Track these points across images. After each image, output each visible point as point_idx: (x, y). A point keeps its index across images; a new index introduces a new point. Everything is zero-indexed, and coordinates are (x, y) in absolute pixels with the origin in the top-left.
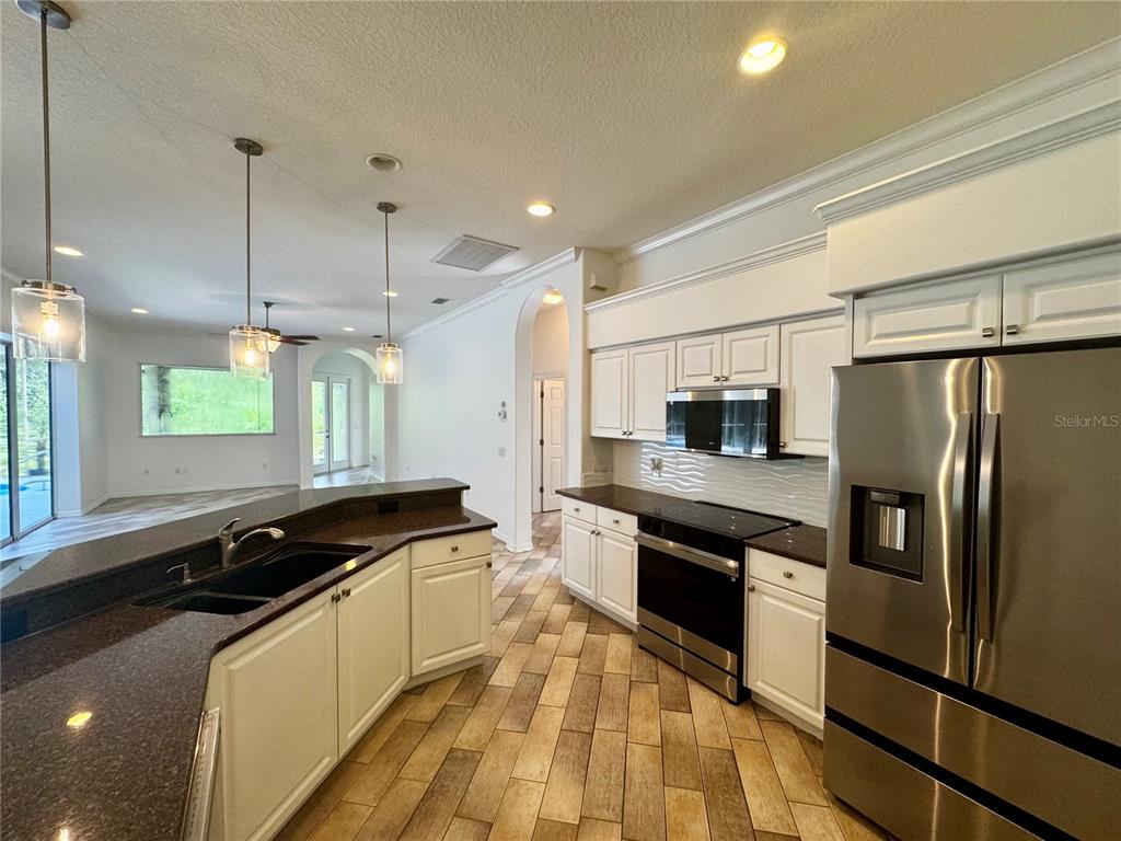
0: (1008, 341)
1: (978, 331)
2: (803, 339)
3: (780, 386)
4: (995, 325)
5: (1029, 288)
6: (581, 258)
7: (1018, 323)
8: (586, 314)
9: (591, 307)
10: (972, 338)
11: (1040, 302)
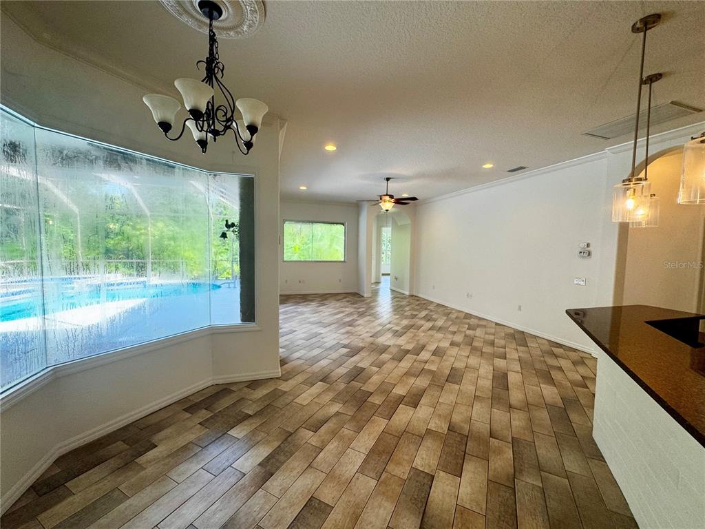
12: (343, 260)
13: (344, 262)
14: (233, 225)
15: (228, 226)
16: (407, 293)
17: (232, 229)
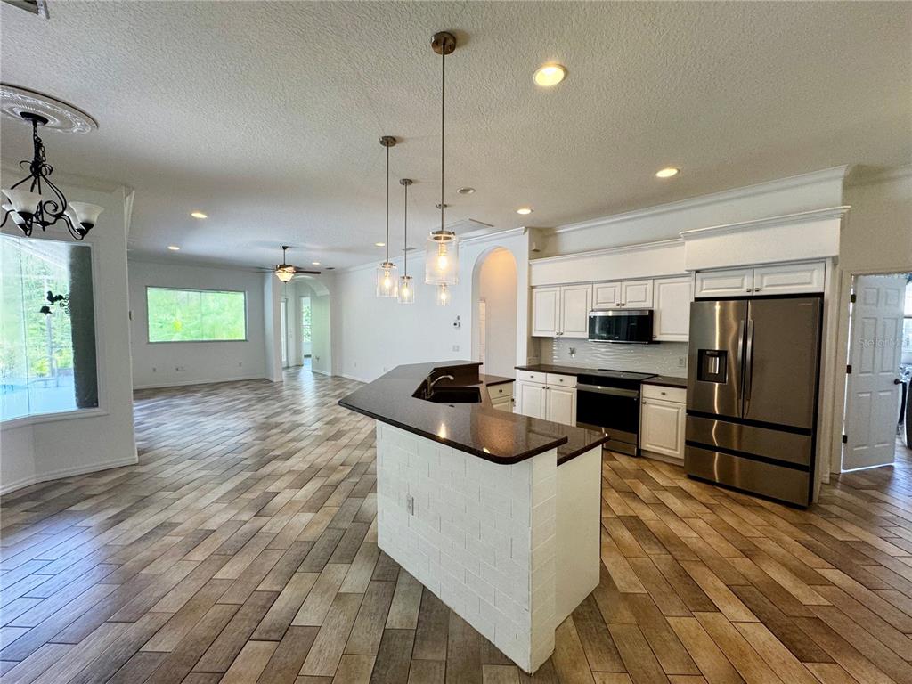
0: (755, 294)
1: (745, 289)
2: (665, 287)
3: (654, 309)
4: (751, 288)
5: (762, 275)
6: (528, 233)
7: (759, 287)
8: (530, 265)
9: (533, 262)
10: (743, 292)
11: (766, 280)
12: (244, 339)
13: (246, 340)
14: (60, 298)
15: (51, 298)
16: (329, 374)
17: (58, 302)
